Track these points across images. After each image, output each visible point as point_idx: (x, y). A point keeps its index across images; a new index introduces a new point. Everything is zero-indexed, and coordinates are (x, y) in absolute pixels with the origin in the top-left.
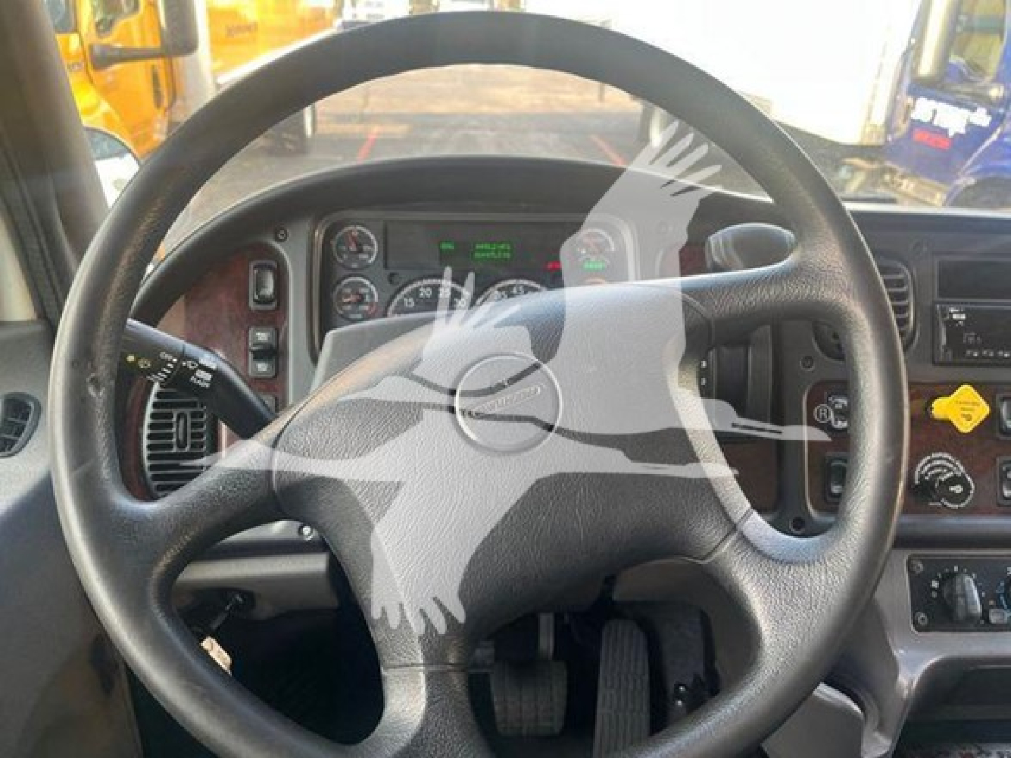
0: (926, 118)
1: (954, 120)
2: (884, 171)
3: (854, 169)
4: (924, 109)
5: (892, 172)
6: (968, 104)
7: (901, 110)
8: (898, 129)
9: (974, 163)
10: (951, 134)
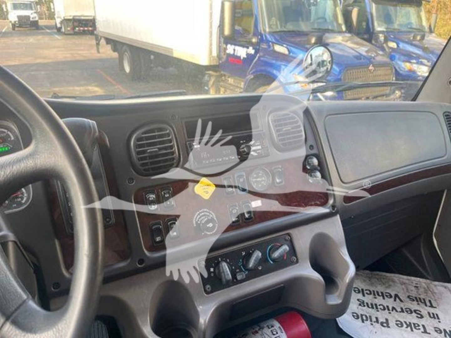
0: (232, 53)
1: (242, 52)
2: (221, 75)
3: (210, 76)
4: (230, 49)
5: (225, 75)
6: (245, 45)
7: (222, 50)
8: (222, 58)
9: (252, 69)
10: (242, 58)
